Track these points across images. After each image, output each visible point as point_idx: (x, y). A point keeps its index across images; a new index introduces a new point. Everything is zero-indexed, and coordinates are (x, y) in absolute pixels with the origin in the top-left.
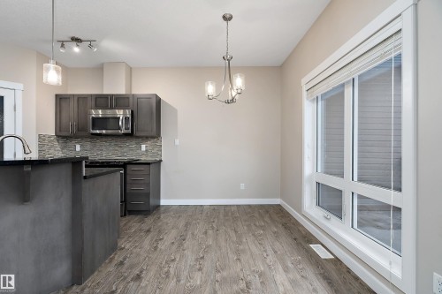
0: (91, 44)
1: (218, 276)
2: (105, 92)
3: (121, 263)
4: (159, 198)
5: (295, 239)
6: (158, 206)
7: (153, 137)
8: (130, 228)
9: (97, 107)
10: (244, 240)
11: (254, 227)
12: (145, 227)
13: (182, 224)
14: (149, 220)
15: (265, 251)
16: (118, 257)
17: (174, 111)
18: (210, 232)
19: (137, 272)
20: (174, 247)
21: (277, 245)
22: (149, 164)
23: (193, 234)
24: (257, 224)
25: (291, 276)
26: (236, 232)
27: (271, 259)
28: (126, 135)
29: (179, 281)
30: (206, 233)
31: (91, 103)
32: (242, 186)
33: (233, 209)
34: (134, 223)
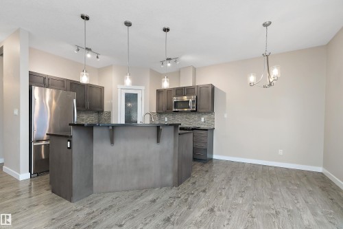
0: (176, 59)
1: (255, 203)
2: (181, 86)
3: (194, 183)
4: (212, 153)
5: (332, 199)
6: (212, 159)
7: (209, 113)
8: (196, 168)
9: (177, 95)
10: (278, 189)
11: (288, 183)
12: (204, 169)
13: (229, 171)
14: (207, 166)
15: (297, 200)
16: (192, 180)
17: (224, 94)
18: (250, 179)
19: (203, 189)
20: (224, 182)
21: (310, 199)
22: (207, 130)
23: (236, 178)
24: (293, 182)
25: (318, 219)
26: (271, 183)
27: (301, 204)
28: (192, 111)
29: (228, 198)
30: (246, 179)
31: (174, 93)
32: (281, 152)
33: (270, 169)
34: (198, 166)
